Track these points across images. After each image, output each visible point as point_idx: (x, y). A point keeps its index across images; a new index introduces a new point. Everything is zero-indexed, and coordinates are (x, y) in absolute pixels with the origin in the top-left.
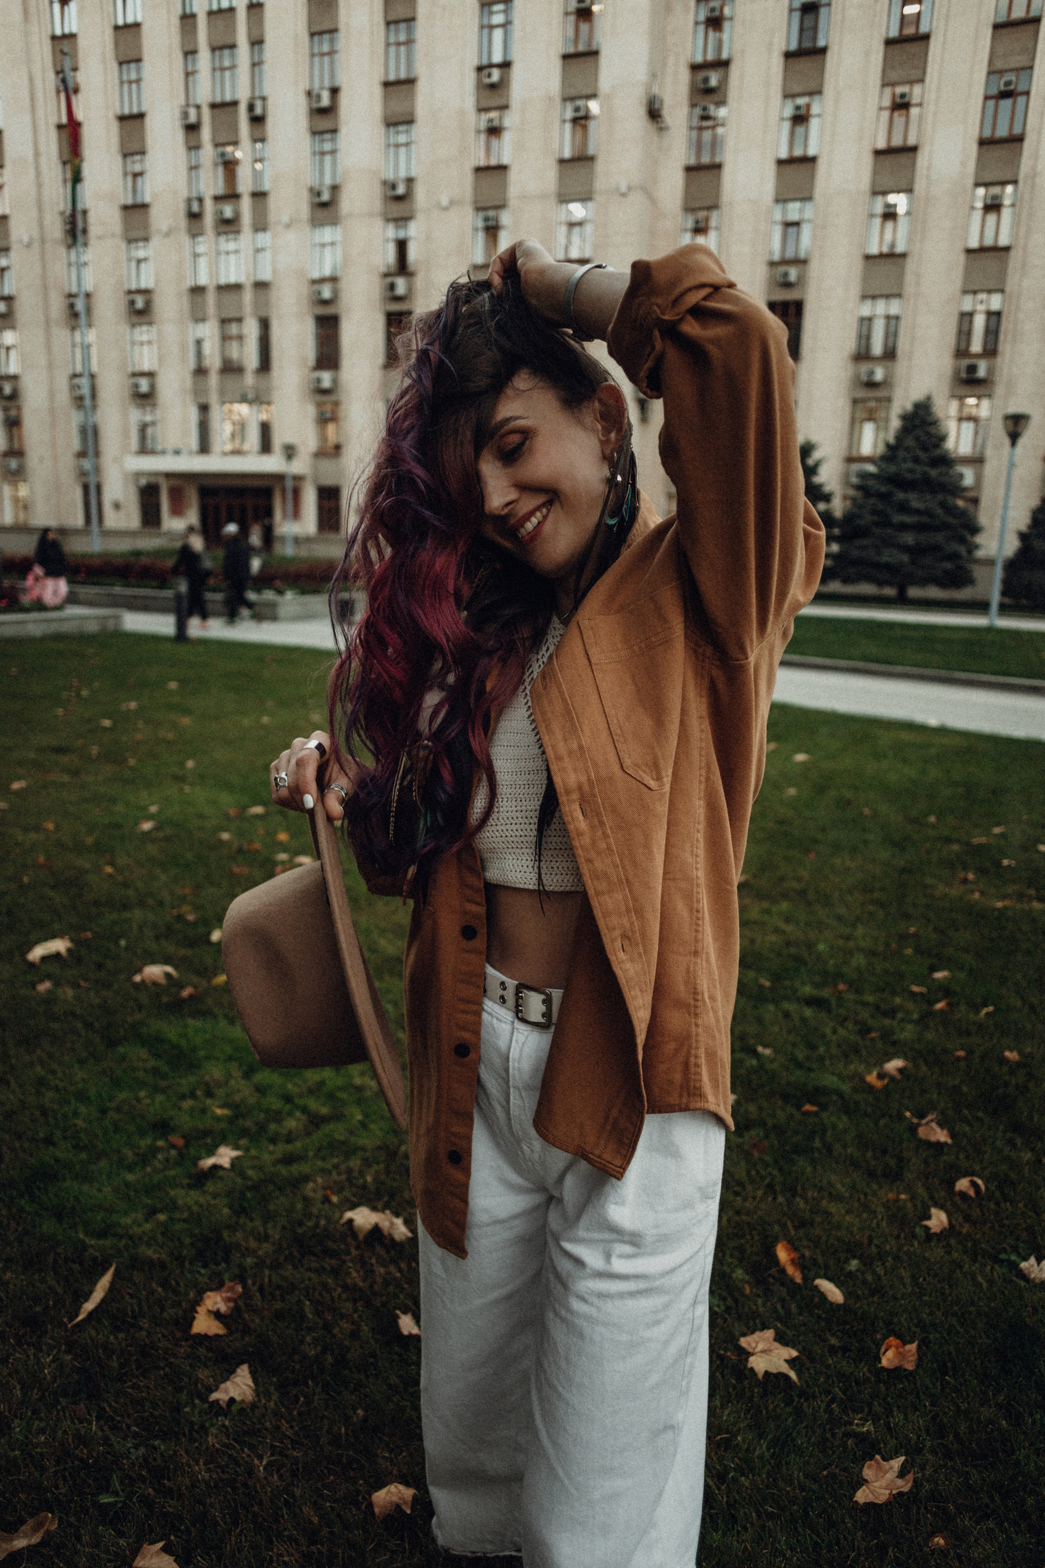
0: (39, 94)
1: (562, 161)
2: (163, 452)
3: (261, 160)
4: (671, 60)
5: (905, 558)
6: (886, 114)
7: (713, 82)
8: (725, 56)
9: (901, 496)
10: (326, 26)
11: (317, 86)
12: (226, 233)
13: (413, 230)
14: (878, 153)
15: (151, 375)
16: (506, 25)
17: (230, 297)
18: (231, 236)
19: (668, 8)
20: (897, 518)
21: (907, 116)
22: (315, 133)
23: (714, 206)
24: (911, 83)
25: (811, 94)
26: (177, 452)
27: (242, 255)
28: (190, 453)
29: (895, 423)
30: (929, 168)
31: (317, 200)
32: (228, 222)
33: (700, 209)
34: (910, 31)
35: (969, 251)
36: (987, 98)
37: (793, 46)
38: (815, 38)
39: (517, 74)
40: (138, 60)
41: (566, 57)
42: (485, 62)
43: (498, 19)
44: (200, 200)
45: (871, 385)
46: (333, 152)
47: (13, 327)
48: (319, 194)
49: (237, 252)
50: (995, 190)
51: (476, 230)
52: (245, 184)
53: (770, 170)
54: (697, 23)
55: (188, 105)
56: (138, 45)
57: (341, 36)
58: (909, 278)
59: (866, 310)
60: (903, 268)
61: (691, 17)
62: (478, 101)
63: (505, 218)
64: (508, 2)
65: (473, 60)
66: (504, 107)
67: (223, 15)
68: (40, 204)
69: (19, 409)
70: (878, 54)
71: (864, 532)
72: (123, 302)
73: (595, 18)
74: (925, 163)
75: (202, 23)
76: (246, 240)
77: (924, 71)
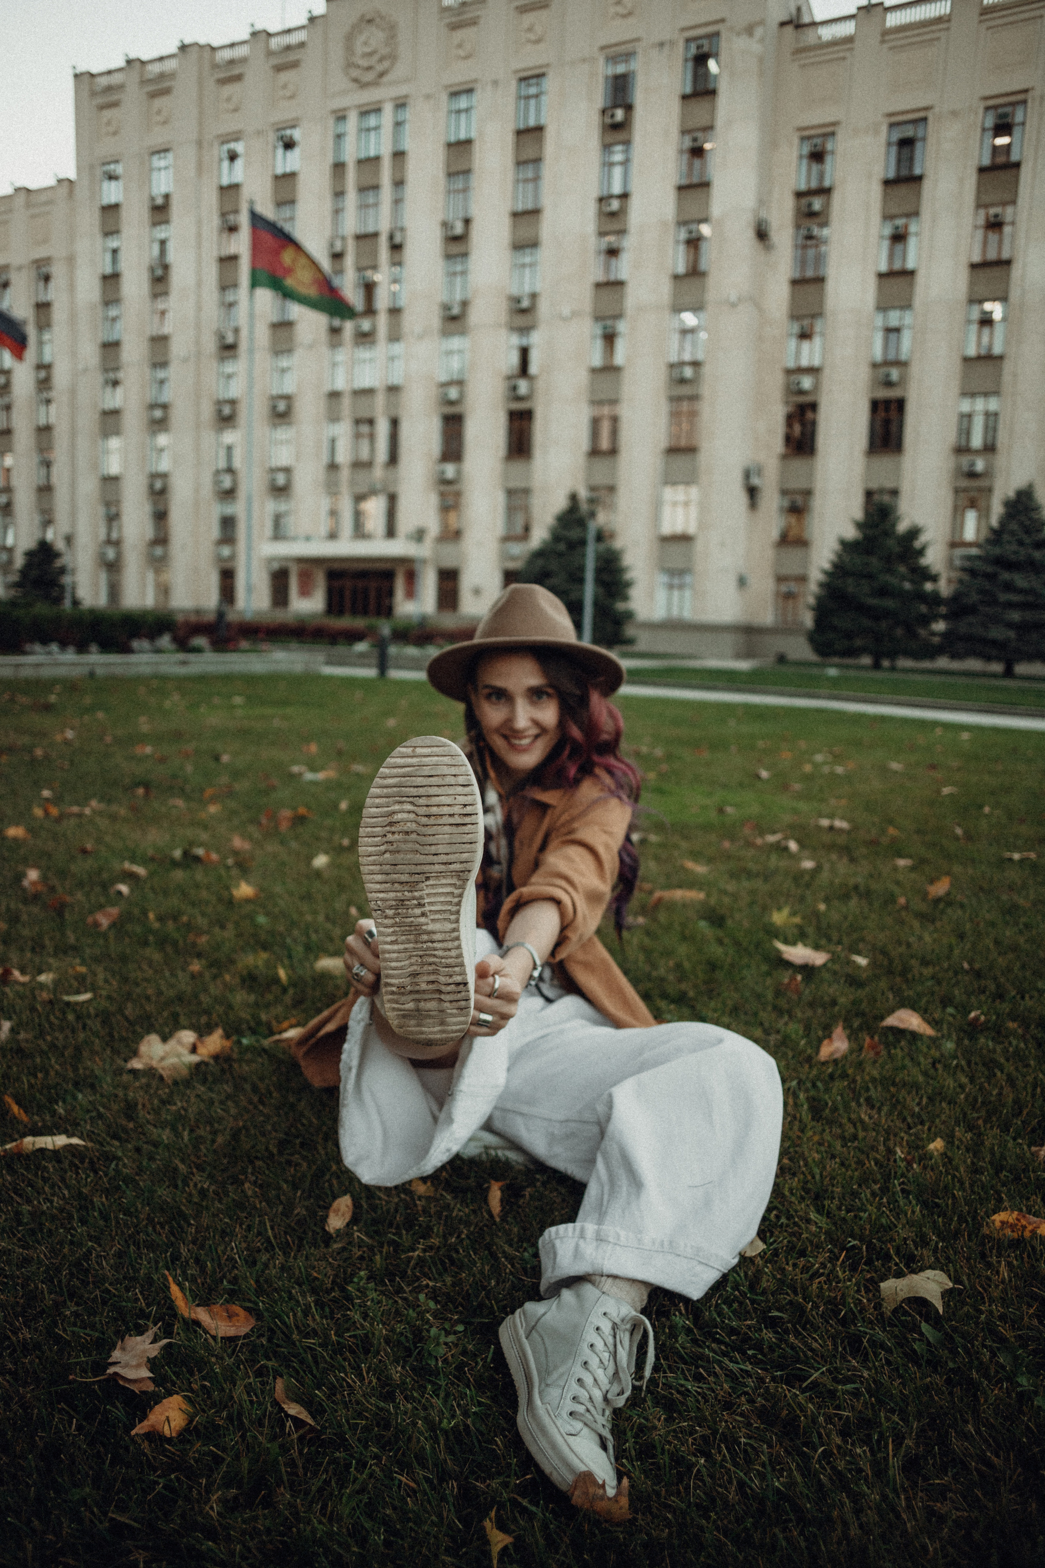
0: (205, 233)
1: (676, 277)
2: (295, 539)
3: (397, 281)
4: (777, 189)
5: (1012, 634)
6: (980, 233)
7: (817, 206)
8: (827, 183)
10: (462, 167)
11: (451, 217)
12: (363, 344)
13: (536, 339)
14: (973, 266)
15: (287, 470)
16: (626, 163)
17: (363, 400)
18: (368, 347)
19: (775, 144)
20: (1004, 597)
21: (1001, 232)
22: (449, 257)
23: (819, 315)
24: (1004, 204)
25: (909, 215)
26: (308, 539)
27: (377, 364)
28: (321, 539)
29: (997, 510)
30: (1023, 279)
31: (448, 313)
32: (365, 335)
33: (805, 317)
34: (1001, 159)
37: (891, 174)
38: (911, 167)
39: (635, 204)
40: (293, 202)
41: (681, 188)
42: (605, 193)
43: (618, 157)
45: (972, 475)
46: (464, 273)
47: (166, 431)
48: (449, 309)
49: (372, 360)
51: (593, 337)
52: (382, 302)
53: (872, 283)
54: (801, 157)
55: (334, 236)
56: (293, 190)
57: (475, 175)
58: (1007, 378)
59: (965, 406)
60: (1001, 369)
61: (795, 154)
62: (599, 227)
63: (622, 327)
64: (627, 143)
65: (594, 193)
66: (622, 232)
67: (369, 163)
68: (198, 326)
69: (166, 504)
70: (972, 179)
71: (972, 609)
72: (267, 406)
73: (707, 155)
74: (1019, 274)
75: (351, 170)
76: (381, 350)
77: (1016, 194)
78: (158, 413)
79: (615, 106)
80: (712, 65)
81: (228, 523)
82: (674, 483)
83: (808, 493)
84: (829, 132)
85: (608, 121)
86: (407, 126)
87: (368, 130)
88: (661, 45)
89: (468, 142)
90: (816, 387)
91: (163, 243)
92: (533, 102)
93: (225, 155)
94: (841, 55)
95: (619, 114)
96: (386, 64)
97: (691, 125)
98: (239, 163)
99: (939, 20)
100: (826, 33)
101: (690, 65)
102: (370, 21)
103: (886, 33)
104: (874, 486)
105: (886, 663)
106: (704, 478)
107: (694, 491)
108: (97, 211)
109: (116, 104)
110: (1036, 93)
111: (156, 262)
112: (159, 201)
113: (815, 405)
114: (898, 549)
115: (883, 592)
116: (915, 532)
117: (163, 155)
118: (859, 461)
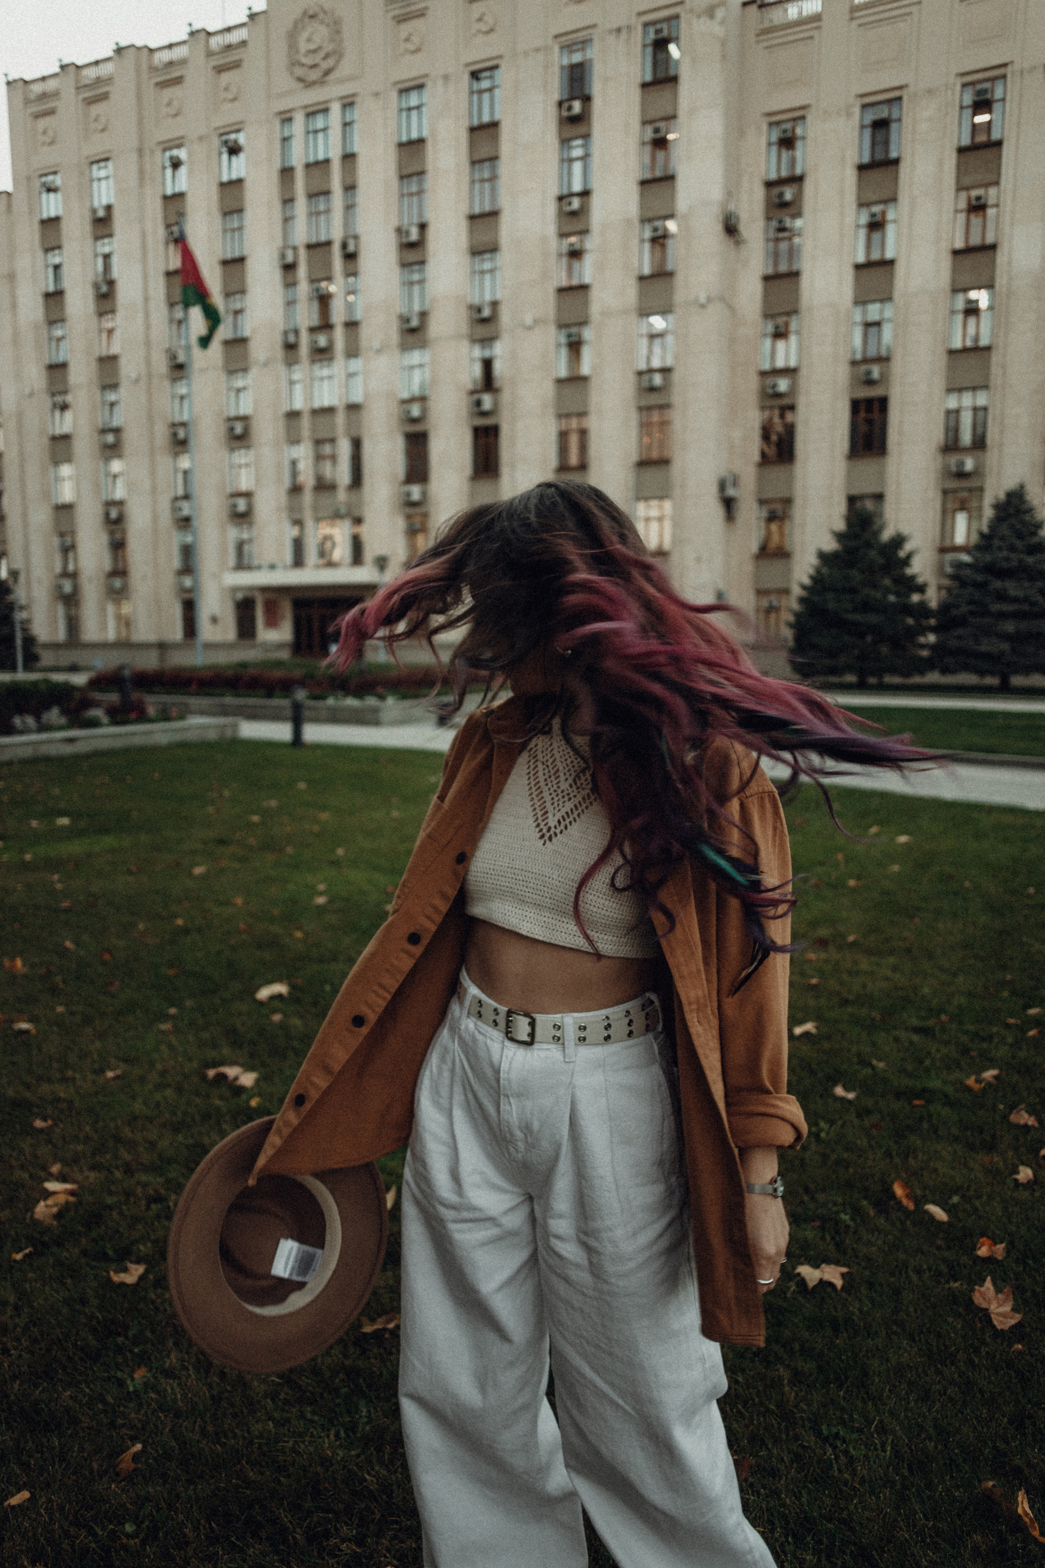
0: (150, 245)
1: (642, 278)
2: (259, 568)
3: (353, 292)
4: (746, 179)
5: (1006, 646)
6: (962, 217)
7: (788, 196)
8: (798, 171)
9: (997, 584)
10: (415, 168)
11: (406, 222)
12: (320, 360)
13: (499, 350)
14: (956, 253)
15: (248, 495)
16: (586, 158)
17: (322, 420)
18: (325, 363)
19: (742, 133)
20: (996, 607)
21: (984, 217)
22: (405, 265)
23: (794, 311)
24: (987, 185)
25: (885, 202)
26: (272, 567)
27: (336, 381)
28: (285, 567)
29: (988, 513)
30: (1009, 263)
31: (406, 326)
32: (322, 351)
33: (780, 314)
34: (981, 138)
37: (866, 159)
38: (887, 151)
39: (596, 202)
40: (240, 211)
41: (643, 183)
42: (565, 191)
43: (577, 152)
44: (296, 332)
45: (961, 475)
46: (421, 282)
47: (120, 456)
48: (408, 320)
49: (330, 377)
51: (559, 345)
52: (338, 315)
53: (849, 275)
54: (770, 144)
55: (285, 247)
56: (240, 198)
57: (429, 177)
58: (995, 370)
59: (952, 402)
60: (988, 360)
61: (764, 139)
62: (560, 227)
63: (588, 334)
64: (586, 136)
65: (554, 191)
66: (584, 232)
67: (319, 167)
68: (148, 344)
69: (124, 532)
70: (951, 160)
71: (962, 622)
72: (223, 429)
73: (671, 146)
74: (1005, 259)
75: (300, 175)
76: (339, 366)
77: (999, 174)
78: (110, 438)
79: (573, 98)
80: (673, 48)
81: (187, 552)
82: (646, 499)
83: (788, 502)
84: (799, 115)
85: (565, 114)
86: (356, 126)
87: (316, 132)
88: (619, 30)
89: (421, 141)
90: (793, 390)
91: (107, 257)
92: (486, 96)
93: (168, 163)
94: (811, 33)
95: (577, 106)
96: (331, 62)
97: (652, 114)
98: (183, 170)
100: (792, 11)
101: (649, 50)
102: (312, 17)
103: (855, 9)
104: (855, 492)
105: (872, 680)
106: (677, 492)
107: (667, 505)
108: (36, 226)
109: (51, 112)
110: (1017, 67)
111: (100, 278)
112: (101, 213)
113: (792, 408)
114: (881, 561)
115: (866, 607)
116: (899, 541)
117: (102, 164)
118: (840, 465)
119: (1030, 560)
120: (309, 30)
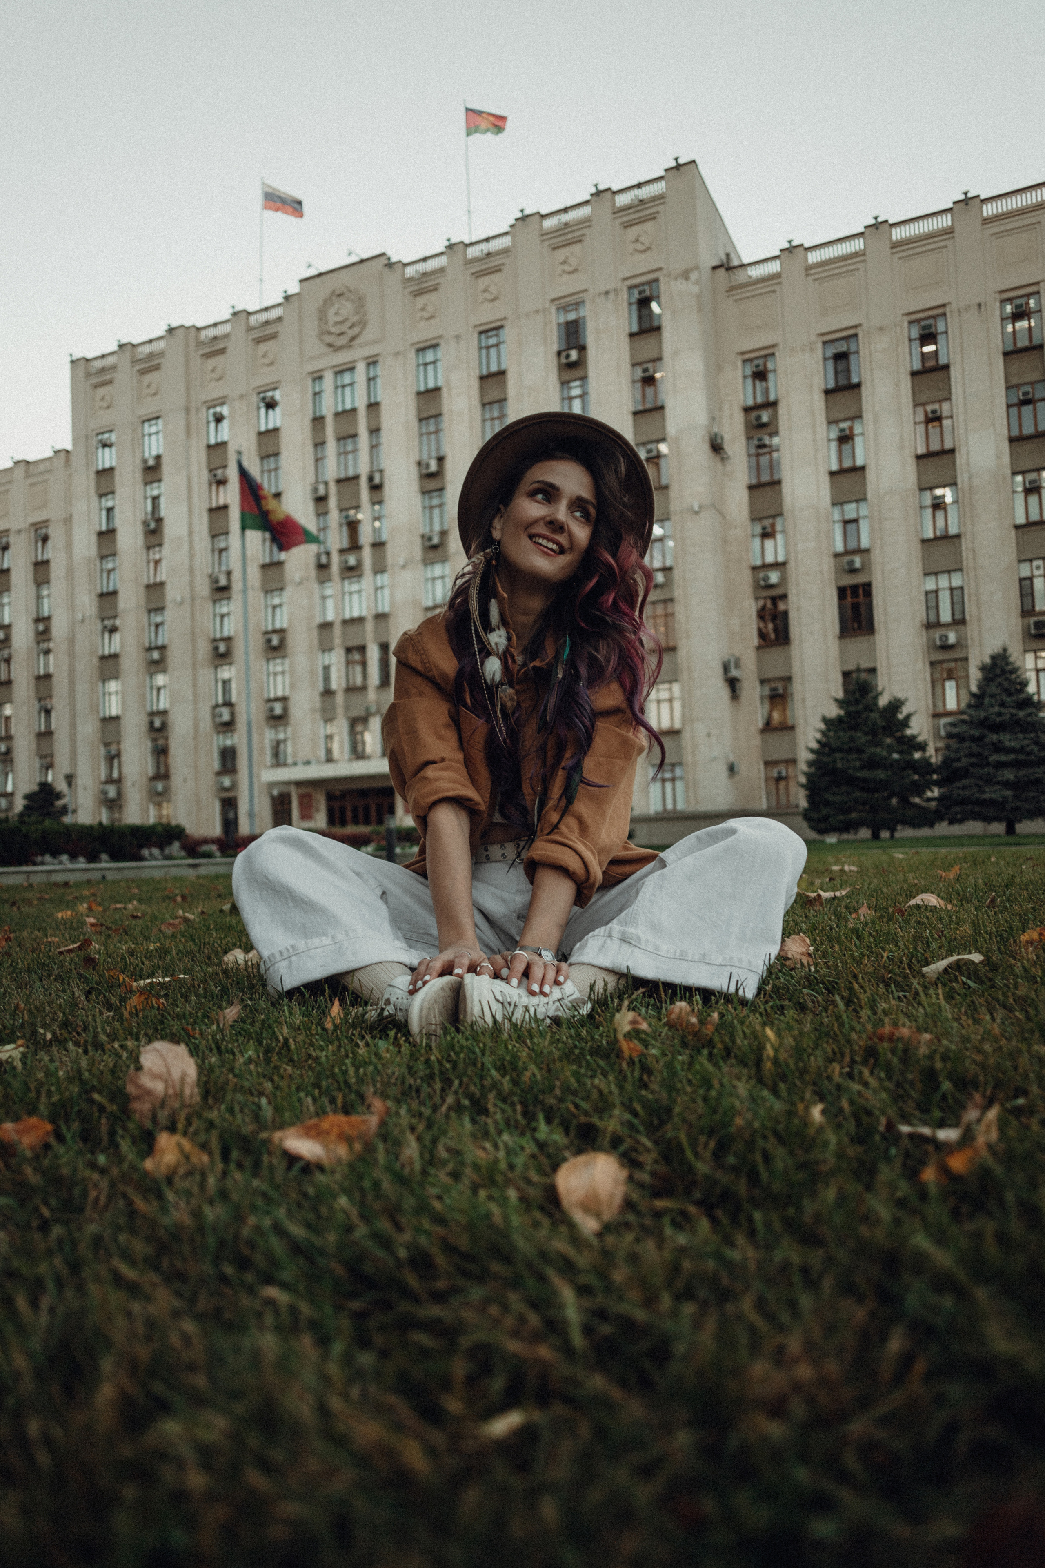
0: (196, 488)
2: (295, 764)
3: (379, 518)
4: (726, 407)
5: (1008, 793)
6: (921, 428)
7: (765, 418)
8: (772, 398)
9: (994, 737)
10: (433, 412)
11: (425, 457)
12: (349, 578)
14: (919, 457)
15: (284, 699)
16: (583, 395)
17: (352, 629)
18: (355, 579)
19: (719, 368)
20: (994, 758)
21: (941, 426)
22: (424, 492)
23: (778, 515)
24: (940, 401)
25: (852, 419)
26: (308, 763)
27: (364, 594)
28: (319, 762)
29: (975, 676)
30: (968, 464)
31: (428, 544)
32: (351, 569)
33: (766, 518)
34: (930, 364)
35: (1017, 527)
36: (1009, 406)
37: (831, 384)
38: (849, 378)
40: (277, 454)
41: (635, 413)
43: (576, 392)
44: (328, 554)
45: (945, 647)
46: (441, 505)
47: (164, 671)
48: (430, 539)
49: (359, 592)
50: (1033, 476)
52: (366, 537)
53: (826, 480)
54: (745, 377)
55: (317, 482)
56: (276, 444)
57: (445, 418)
58: (966, 554)
59: (930, 585)
60: (958, 547)
61: (739, 373)
64: (584, 378)
67: (346, 415)
68: (191, 570)
69: (167, 739)
70: (906, 383)
71: (964, 773)
72: (261, 641)
73: (658, 384)
74: (964, 461)
75: (330, 422)
76: (367, 581)
77: (950, 393)
78: (156, 655)
79: (569, 348)
80: (654, 306)
81: (227, 754)
83: (787, 680)
84: (768, 354)
85: (564, 361)
86: (379, 381)
87: (343, 386)
88: (607, 293)
89: (437, 389)
90: (784, 580)
91: (155, 499)
92: (493, 351)
93: (211, 418)
94: (771, 288)
95: (574, 355)
96: (356, 330)
97: (641, 358)
98: (225, 424)
99: (856, 254)
100: (755, 273)
101: (634, 307)
102: (340, 295)
103: (809, 268)
104: (851, 667)
105: (885, 834)
106: (685, 675)
107: (676, 688)
108: (92, 476)
109: (110, 382)
110: (954, 306)
111: (149, 517)
112: (151, 462)
113: (784, 597)
114: (881, 723)
115: (873, 764)
116: (896, 705)
117: (153, 422)
118: (833, 645)
119: (1021, 714)
120: (336, 306)
